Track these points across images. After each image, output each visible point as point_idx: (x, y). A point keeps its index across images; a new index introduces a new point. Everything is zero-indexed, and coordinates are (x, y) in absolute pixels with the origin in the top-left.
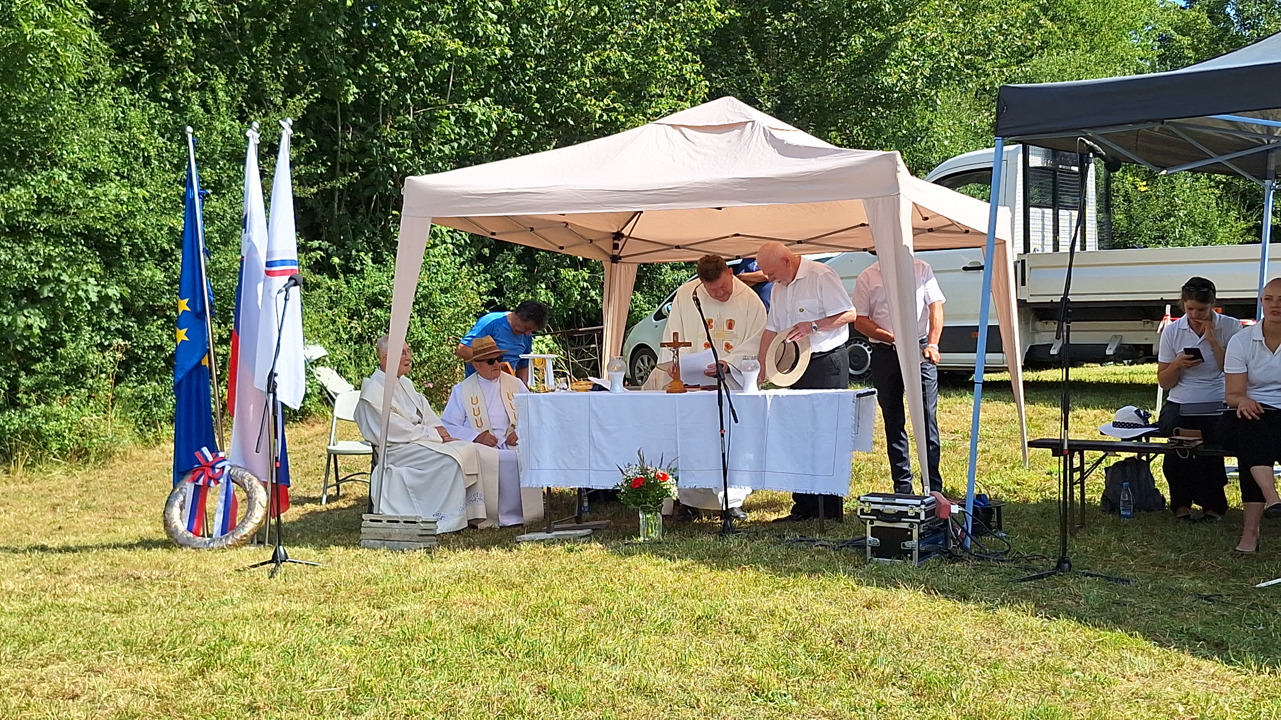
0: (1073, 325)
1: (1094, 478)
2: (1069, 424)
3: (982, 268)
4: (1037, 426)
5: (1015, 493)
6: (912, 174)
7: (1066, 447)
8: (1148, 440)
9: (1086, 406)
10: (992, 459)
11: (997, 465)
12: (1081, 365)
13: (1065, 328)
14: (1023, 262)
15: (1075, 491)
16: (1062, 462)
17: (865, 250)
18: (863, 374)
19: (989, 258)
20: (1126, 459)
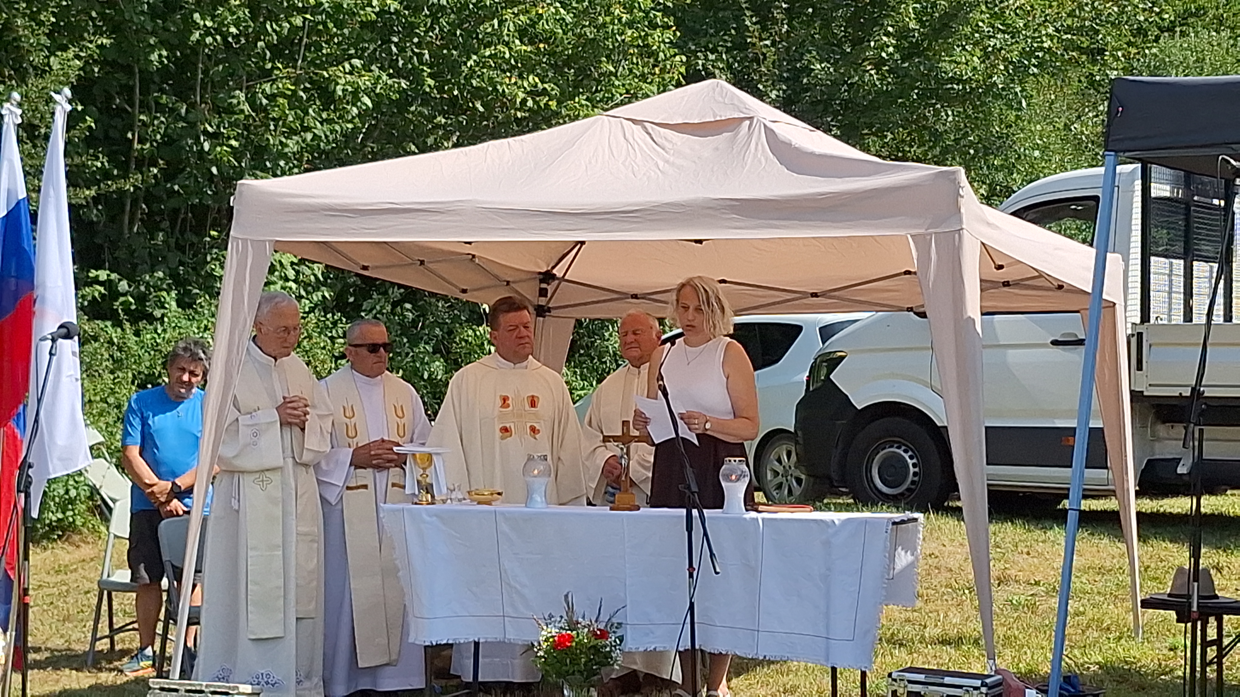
0: (1208, 431)
3: (1081, 342)
7: (1196, 608)
10: (1089, 626)
11: (1096, 634)
13: (1196, 435)
14: (1140, 335)
15: (1208, 675)
16: (1190, 631)
17: (910, 310)
19: (1093, 328)
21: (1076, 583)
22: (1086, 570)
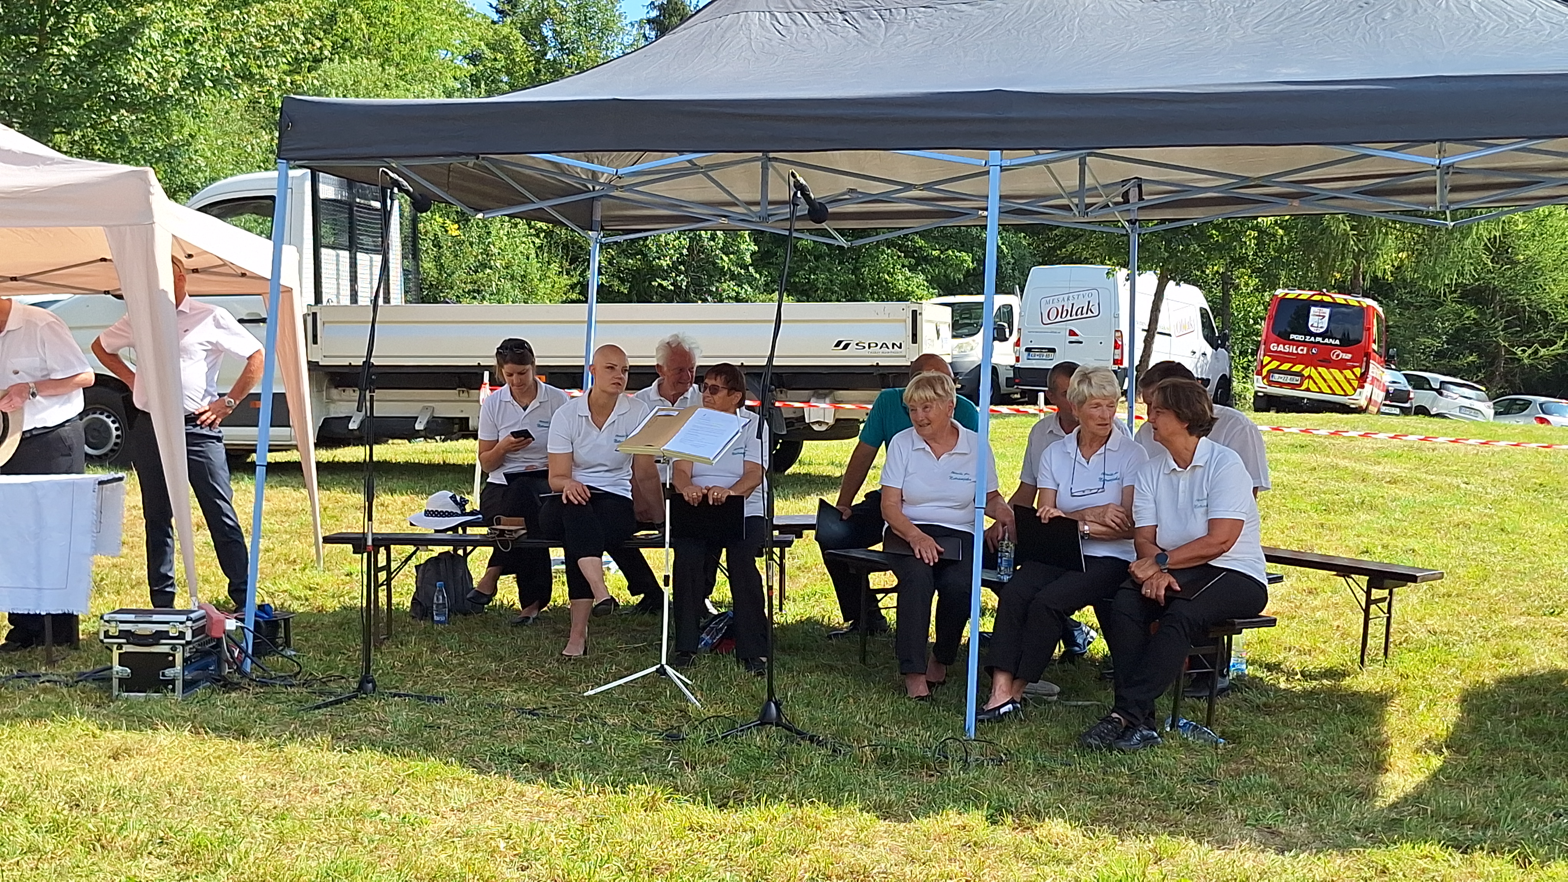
0: (378, 394)
1: (402, 578)
2: (374, 514)
3: (264, 320)
4: (333, 517)
5: (307, 600)
6: (169, 197)
7: (370, 543)
8: (464, 531)
9: (392, 492)
10: (278, 560)
11: (284, 567)
12: (386, 442)
13: (368, 397)
14: (315, 314)
15: (380, 594)
16: (365, 560)
17: (107, 292)
18: (106, 455)
19: (273, 308)
20: (440, 554)
21: (265, 525)
22: (272, 513)
